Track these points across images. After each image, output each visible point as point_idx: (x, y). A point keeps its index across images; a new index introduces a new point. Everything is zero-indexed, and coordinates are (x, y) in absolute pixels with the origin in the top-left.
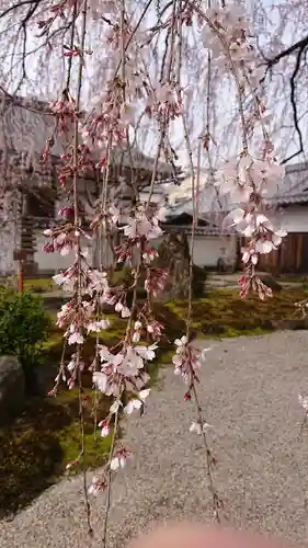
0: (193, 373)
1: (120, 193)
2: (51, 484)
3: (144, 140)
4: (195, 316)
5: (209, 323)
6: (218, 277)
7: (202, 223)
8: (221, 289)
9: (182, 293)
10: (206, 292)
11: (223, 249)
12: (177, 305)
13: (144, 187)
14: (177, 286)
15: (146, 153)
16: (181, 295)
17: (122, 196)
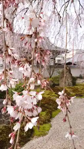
0: (67, 109)
1: (50, 57)
2: (30, 140)
3: (57, 42)
4: (73, 91)
5: (78, 93)
6: (80, 80)
7: (74, 64)
8: (81, 83)
9: (69, 84)
10: (76, 84)
11: (81, 71)
12: (68, 88)
13: (57, 55)
14: (67, 82)
15: (58, 46)
16: (69, 85)
17: (51, 58)
